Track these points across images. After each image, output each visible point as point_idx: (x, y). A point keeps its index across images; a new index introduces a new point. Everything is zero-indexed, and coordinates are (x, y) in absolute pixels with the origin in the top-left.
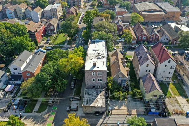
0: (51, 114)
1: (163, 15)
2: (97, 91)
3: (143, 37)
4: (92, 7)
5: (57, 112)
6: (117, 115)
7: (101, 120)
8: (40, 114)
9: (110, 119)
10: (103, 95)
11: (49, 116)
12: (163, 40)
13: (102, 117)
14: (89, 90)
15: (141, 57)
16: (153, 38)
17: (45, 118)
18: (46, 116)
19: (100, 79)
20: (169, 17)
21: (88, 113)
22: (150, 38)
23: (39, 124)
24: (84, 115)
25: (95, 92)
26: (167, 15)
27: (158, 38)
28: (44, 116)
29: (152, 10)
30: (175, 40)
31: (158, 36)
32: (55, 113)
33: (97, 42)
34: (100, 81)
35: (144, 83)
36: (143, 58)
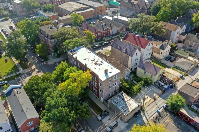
1: (94, 11)
2: (119, 96)
3: (98, 34)
4: (4, 19)
6: (149, 105)
7: (144, 118)
9: (149, 112)
10: (127, 96)
12: (113, 31)
13: (142, 116)
14: (112, 99)
15: (126, 50)
16: (106, 32)
19: (115, 83)
20: (99, 11)
21: (128, 121)
22: (104, 33)
24: (127, 124)
25: (119, 98)
26: (96, 10)
27: (110, 31)
29: (82, 9)
30: (122, 29)
31: (109, 29)
33: (77, 50)
34: (115, 86)
35: (144, 70)
36: (128, 49)
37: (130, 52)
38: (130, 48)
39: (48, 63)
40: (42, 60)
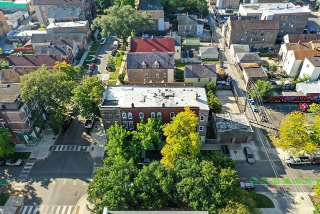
0: (267, 183)
5: (261, 176)
8: (275, 201)
11: (271, 186)
16: (69, 56)
17: (278, 191)
18: (273, 190)
23: (292, 196)
28: (274, 194)
32: (263, 178)
35: (198, 77)
36: (161, 61)
37: (167, 64)
38: (163, 58)
39: (38, 159)
40: (18, 163)
